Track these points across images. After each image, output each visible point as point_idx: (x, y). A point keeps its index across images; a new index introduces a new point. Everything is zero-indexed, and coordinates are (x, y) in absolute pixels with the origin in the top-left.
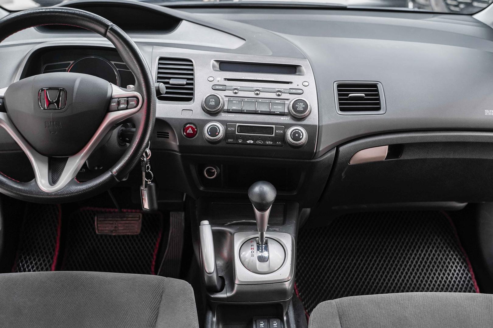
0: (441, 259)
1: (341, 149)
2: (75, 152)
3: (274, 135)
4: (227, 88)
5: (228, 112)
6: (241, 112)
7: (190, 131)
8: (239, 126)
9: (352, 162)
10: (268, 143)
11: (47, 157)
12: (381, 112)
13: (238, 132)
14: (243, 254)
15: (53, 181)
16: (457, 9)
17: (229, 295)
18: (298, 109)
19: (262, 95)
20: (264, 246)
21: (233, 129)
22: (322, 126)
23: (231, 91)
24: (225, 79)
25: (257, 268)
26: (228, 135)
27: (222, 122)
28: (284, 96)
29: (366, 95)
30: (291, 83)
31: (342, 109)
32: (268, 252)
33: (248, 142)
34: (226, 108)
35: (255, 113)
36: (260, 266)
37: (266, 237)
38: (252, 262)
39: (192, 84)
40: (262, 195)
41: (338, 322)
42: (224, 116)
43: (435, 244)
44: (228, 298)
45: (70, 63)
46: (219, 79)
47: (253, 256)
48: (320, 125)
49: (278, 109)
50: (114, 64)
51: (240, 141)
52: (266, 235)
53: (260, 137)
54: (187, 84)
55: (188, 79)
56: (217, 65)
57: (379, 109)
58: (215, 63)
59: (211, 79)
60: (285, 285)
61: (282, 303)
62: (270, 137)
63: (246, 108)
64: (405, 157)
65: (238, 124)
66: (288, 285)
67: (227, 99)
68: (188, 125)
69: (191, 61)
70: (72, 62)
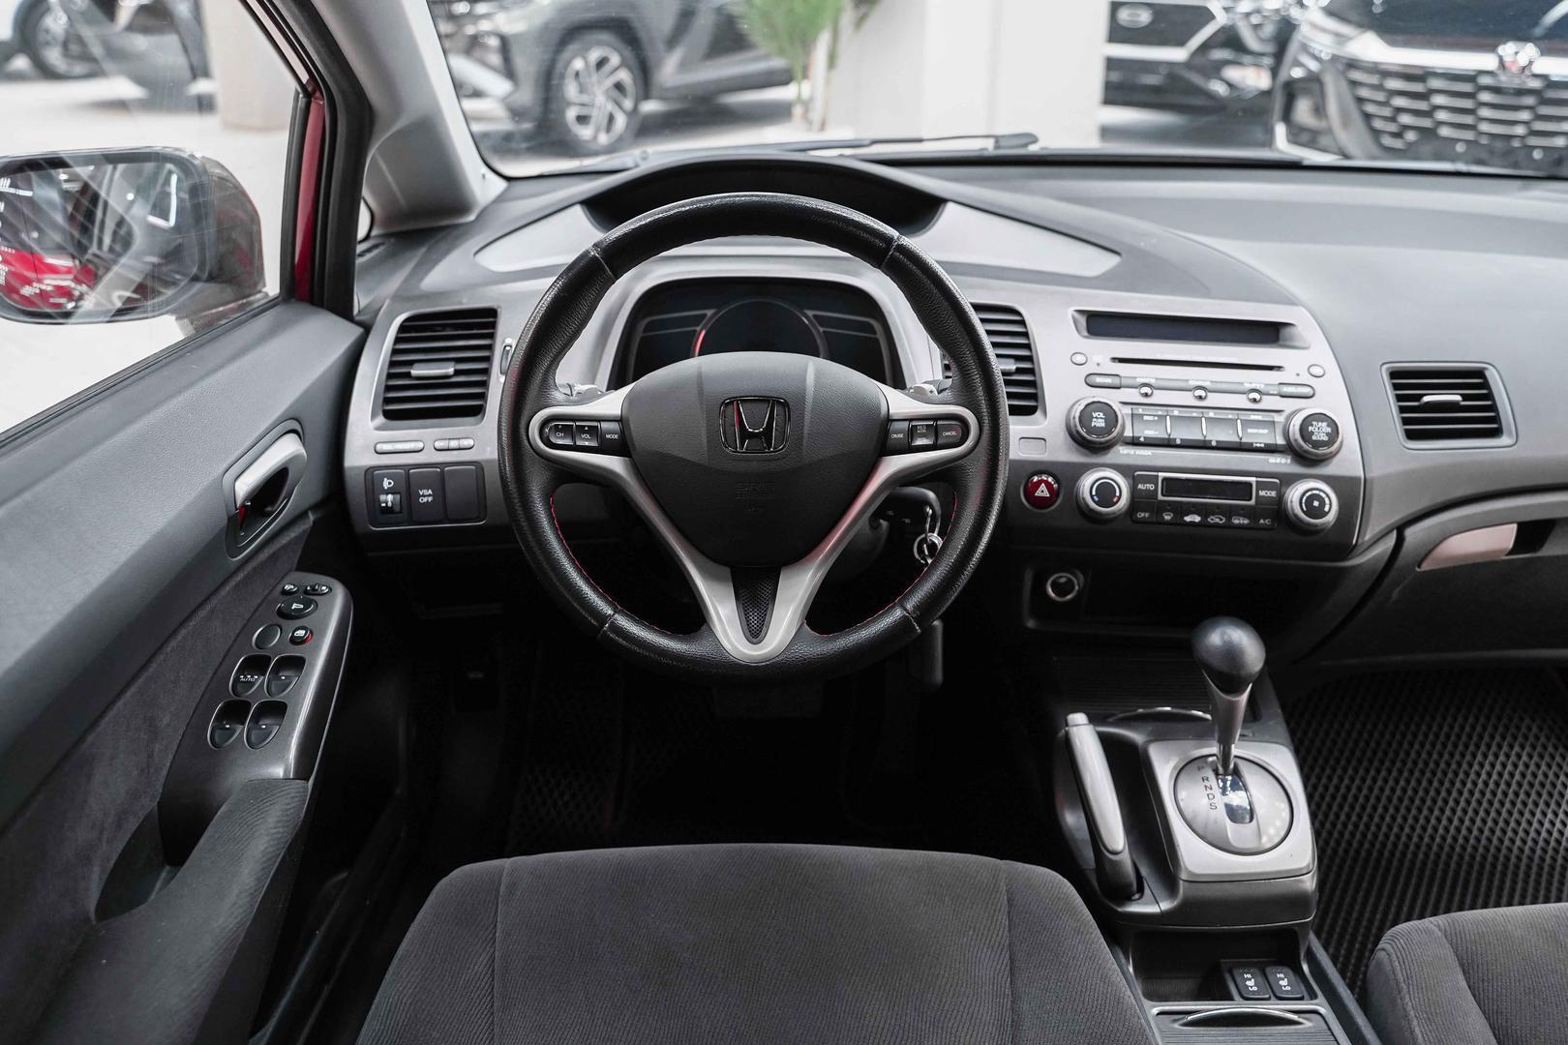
0: (1546, 776)
1: (1410, 533)
2: (797, 554)
3: (1253, 502)
4: (1124, 382)
5: (1135, 442)
6: (1168, 444)
7: (1043, 492)
8: (1165, 479)
9: (1426, 567)
10: (1236, 522)
11: (726, 564)
12: (1504, 440)
13: (1163, 495)
14: (1182, 795)
15: (755, 632)
16: (1398, 144)
17: (1165, 905)
18: (1314, 438)
19: (1213, 400)
20: (1230, 778)
21: (1151, 487)
22: (1372, 479)
23: (1134, 390)
24: (1114, 359)
25: (1231, 840)
26: (1138, 501)
27: (1125, 470)
28: (1268, 403)
29: (1465, 397)
30: (1279, 368)
31: (1411, 435)
32: (1246, 790)
33: (1188, 519)
34: (1128, 433)
35: (1204, 445)
36: (1233, 832)
37: (1236, 757)
38: (1216, 822)
39: (1031, 371)
40: (1232, 653)
41: (1464, 984)
42: (1124, 454)
43: (1526, 738)
44: (1163, 915)
45: (705, 315)
46: (1097, 358)
47: (1213, 807)
48: (1367, 476)
49: (1260, 436)
50: (814, 316)
51: (1167, 517)
52: (1235, 751)
53: (1219, 506)
54: (1019, 371)
55: (1018, 358)
56: (1083, 320)
57: (1496, 433)
58: (1077, 315)
59: (1079, 359)
60: (1301, 881)
61: (1296, 928)
62: (1243, 507)
63: (1180, 434)
64: (1551, 549)
65: (1162, 475)
66: (1309, 883)
67: (1127, 410)
68: (1036, 479)
69: (1018, 313)
70: (709, 313)
